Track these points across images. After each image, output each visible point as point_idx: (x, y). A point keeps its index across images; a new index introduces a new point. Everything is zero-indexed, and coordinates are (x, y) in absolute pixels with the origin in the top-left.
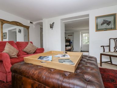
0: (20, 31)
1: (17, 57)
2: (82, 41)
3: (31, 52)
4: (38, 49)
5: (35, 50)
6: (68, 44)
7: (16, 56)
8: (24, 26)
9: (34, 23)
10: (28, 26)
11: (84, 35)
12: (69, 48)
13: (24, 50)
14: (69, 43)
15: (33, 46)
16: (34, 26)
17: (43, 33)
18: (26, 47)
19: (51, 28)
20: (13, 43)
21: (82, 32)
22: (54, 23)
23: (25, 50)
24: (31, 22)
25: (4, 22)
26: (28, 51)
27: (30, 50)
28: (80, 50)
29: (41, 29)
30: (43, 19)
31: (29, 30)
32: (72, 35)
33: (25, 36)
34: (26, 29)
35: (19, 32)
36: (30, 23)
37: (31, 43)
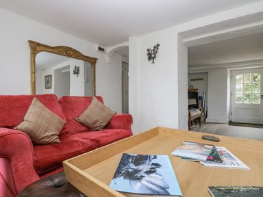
0: (77, 72)
1: (58, 141)
2: (231, 94)
3: (97, 125)
4: (116, 117)
5: (110, 118)
6: (194, 102)
7: (56, 139)
8: (85, 57)
9: (108, 50)
10: (94, 59)
11: (238, 77)
12: (196, 113)
13: (80, 118)
14: (195, 100)
15: (103, 109)
16: (107, 58)
17: (130, 74)
18: (86, 112)
19: (150, 58)
20: (54, 100)
21: (232, 71)
22: (158, 45)
23: (82, 118)
24: (100, 49)
25: (38, 48)
26: (89, 122)
27: (94, 120)
28: (228, 120)
29: (125, 65)
30: (130, 38)
31: (95, 67)
32: (202, 79)
33: (87, 81)
34: (89, 65)
35: (75, 73)
36: (97, 49)
37: (100, 99)
